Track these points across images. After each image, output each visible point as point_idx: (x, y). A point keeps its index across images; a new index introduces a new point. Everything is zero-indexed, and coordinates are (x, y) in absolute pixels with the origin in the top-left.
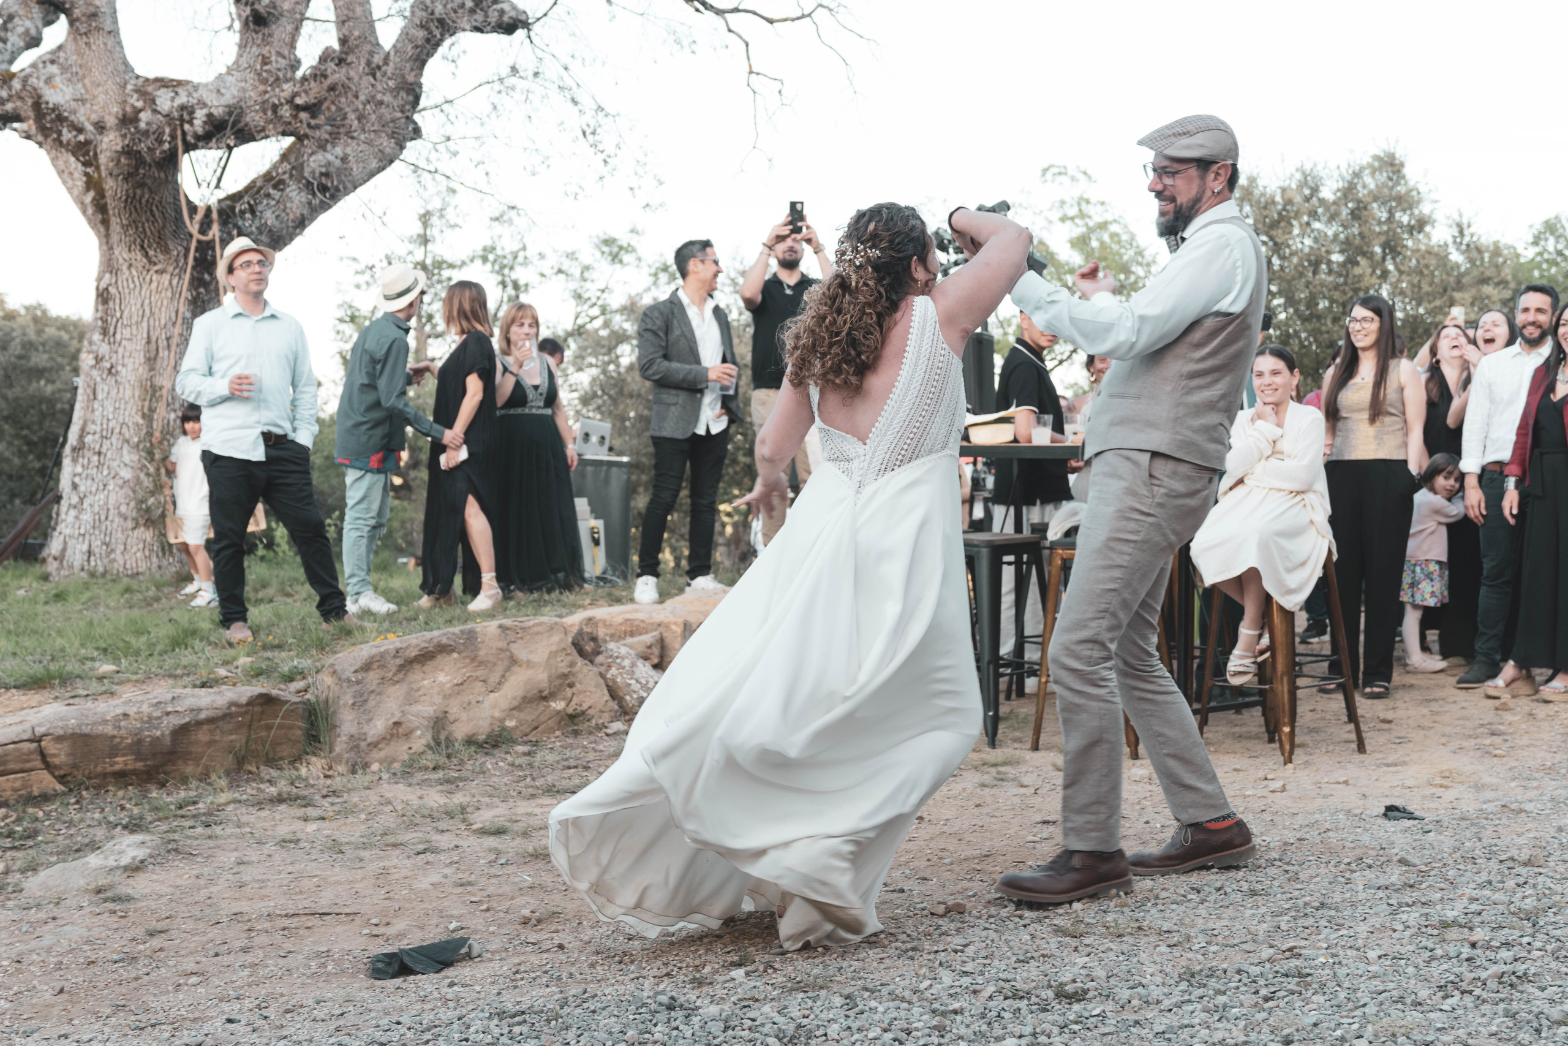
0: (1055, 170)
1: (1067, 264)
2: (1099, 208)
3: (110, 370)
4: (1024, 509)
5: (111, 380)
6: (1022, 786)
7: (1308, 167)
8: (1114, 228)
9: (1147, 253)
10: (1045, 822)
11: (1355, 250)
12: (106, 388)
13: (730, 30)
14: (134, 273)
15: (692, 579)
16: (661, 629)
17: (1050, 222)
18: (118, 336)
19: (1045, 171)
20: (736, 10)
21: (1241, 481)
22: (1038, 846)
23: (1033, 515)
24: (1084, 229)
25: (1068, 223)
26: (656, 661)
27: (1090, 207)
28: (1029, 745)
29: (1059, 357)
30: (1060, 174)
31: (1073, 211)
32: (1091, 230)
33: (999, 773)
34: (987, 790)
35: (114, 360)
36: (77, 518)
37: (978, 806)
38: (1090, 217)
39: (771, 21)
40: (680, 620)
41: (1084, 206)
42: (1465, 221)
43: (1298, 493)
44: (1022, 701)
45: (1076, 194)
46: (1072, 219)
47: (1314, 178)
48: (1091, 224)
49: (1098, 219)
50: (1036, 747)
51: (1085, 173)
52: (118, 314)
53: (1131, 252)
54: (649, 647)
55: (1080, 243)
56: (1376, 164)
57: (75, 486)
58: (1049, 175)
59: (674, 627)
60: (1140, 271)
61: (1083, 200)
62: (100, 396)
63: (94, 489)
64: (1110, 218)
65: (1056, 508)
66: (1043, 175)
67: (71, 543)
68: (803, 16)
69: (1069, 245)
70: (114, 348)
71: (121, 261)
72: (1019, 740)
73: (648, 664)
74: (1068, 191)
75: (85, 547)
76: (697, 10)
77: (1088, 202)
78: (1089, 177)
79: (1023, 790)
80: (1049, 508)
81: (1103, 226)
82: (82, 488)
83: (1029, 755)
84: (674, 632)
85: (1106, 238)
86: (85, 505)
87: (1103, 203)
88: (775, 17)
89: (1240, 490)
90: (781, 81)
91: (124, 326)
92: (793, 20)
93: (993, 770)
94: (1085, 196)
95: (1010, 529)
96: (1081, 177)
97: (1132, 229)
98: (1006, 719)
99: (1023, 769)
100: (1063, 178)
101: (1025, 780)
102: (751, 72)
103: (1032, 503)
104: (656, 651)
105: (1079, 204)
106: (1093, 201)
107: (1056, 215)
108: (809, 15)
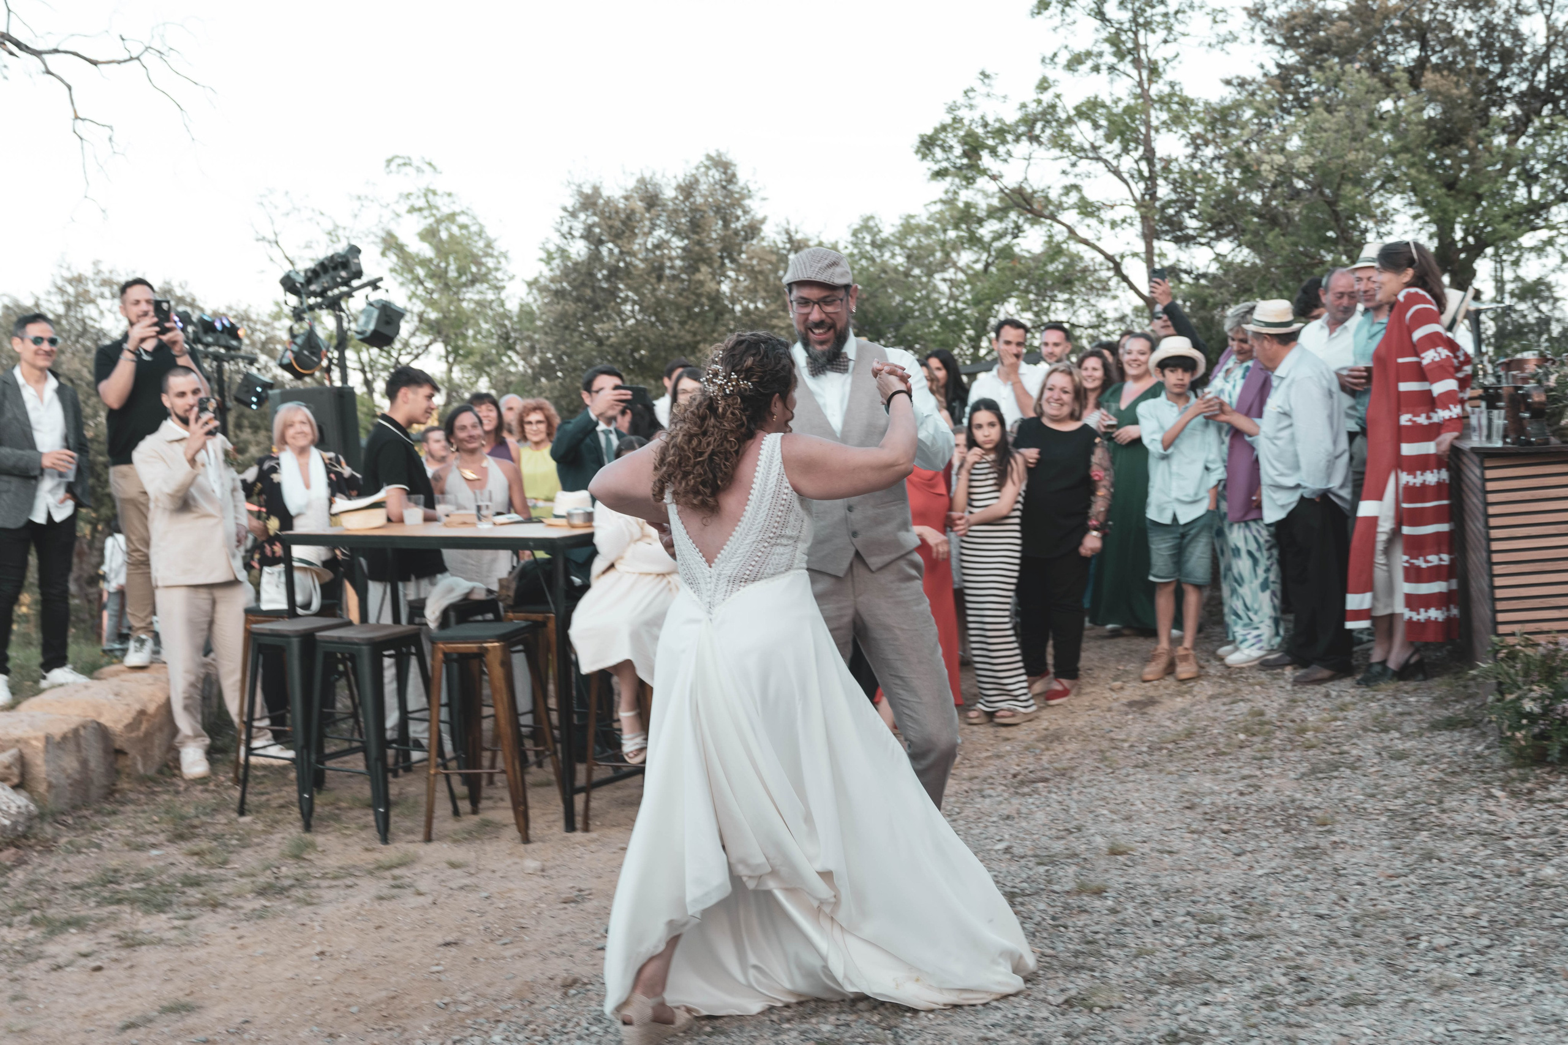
0: (400, 161)
1: (418, 255)
2: (446, 199)
4: (400, 585)
6: (420, 894)
7: (647, 175)
8: (462, 219)
9: (496, 245)
10: (447, 944)
11: (695, 259)
13: (48, 72)
15: (48, 671)
16: (20, 746)
17: (398, 215)
19: (389, 162)
20: (56, 51)
21: (612, 566)
22: (443, 977)
23: (409, 591)
24: (431, 220)
25: (416, 215)
26: (16, 780)
27: (437, 198)
28: (420, 837)
29: (415, 352)
30: (405, 164)
31: (421, 203)
32: (439, 222)
33: (395, 878)
34: (385, 903)
37: (378, 927)
38: (438, 209)
39: (95, 63)
40: (41, 734)
41: (431, 197)
42: (792, 228)
43: (663, 575)
44: (411, 776)
45: (423, 186)
46: (420, 210)
47: (655, 185)
48: (438, 215)
49: (446, 210)
50: (428, 839)
51: (430, 164)
53: (481, 244)
54: (8, 767)
55: (429, 235)
56: (707, 163)
58: (393, 166)
59: (34, 743)
60: (490, 263)
61: (430, 192)
64: (457, 209)
65: (433, 584)
66: (388, 166)
68: (131, 59)
69: (417, 238)
72: (409, 831)
73: (6, 786)
74: (412, 182)
76: (11, 53)
77: (434, 193)
78: (435, 169)
79: (421, 899)
80: (424, 583)
81: (452, 217)
83: (423, 849)
84: (34, 747)
85: (455, 230)
87: (450, 195)
88: (100, 59)
89: (611, 574)
90: (111, 127)
92: (119, 62)
93: (387, 874)
94: (432, 187)
95: (387, 619)
96: (426, 168)
97: (481, 220)
98: (397, 804)
99: (418, 868)
100: (407, 169)
101: (423, 885)
102: (77, 118)
103: (406, 579)
104: (16, 771)
105: (426, 195)
106: (439, 192)
107: (403, 208)
108: (138, 58)
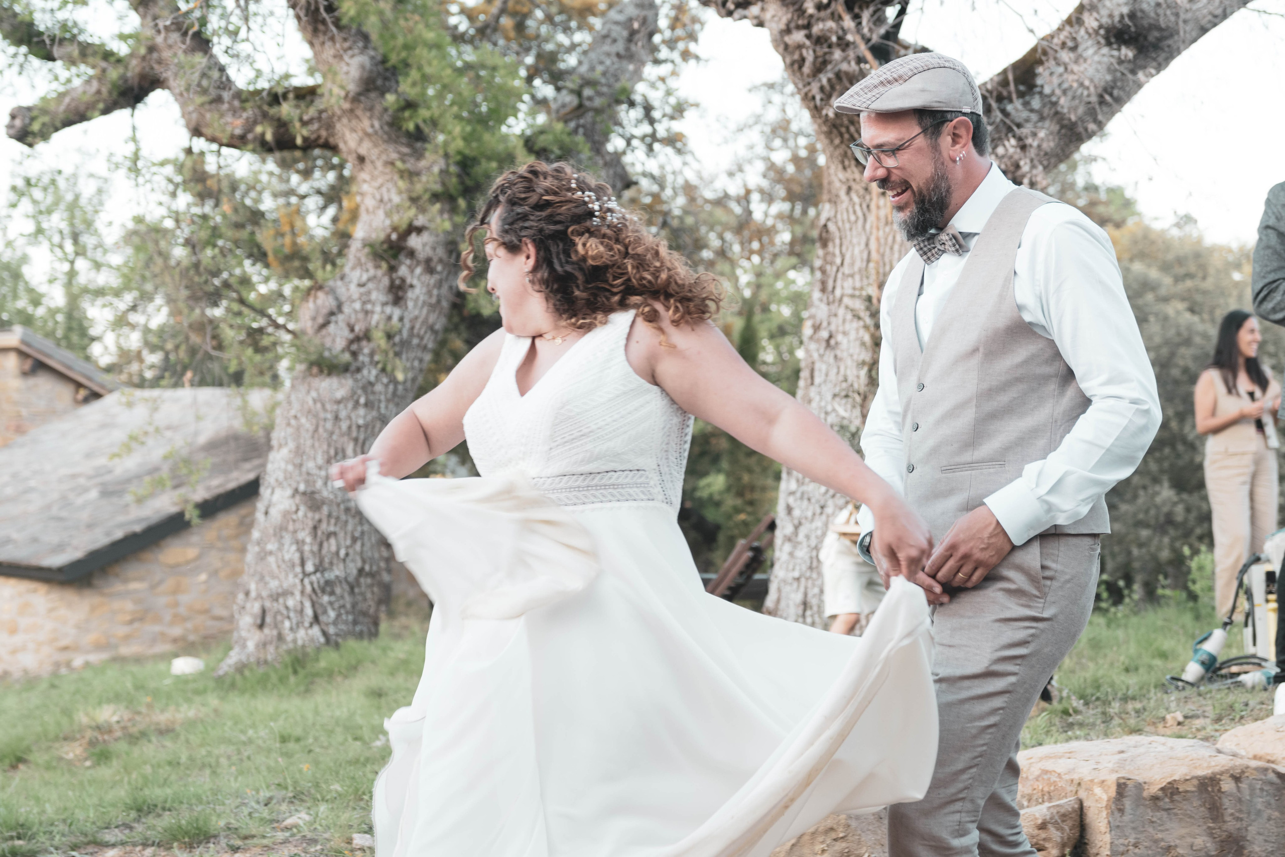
3: (828, 341)
5: (829, 357)
12: (824, 367)
14: (856, 199)
18: (838, 293)
35: (833, 327)
36: (791, 554)
52: (838, 261)
57: (789, 510)
62: (817, 380)
63: (809, 514)
67: (786, 589)
70: (833, 307)
71: (837, 184)
75: (798, 597)
82: (796, 513)
86: (801, 537)
91: (846, 276)
